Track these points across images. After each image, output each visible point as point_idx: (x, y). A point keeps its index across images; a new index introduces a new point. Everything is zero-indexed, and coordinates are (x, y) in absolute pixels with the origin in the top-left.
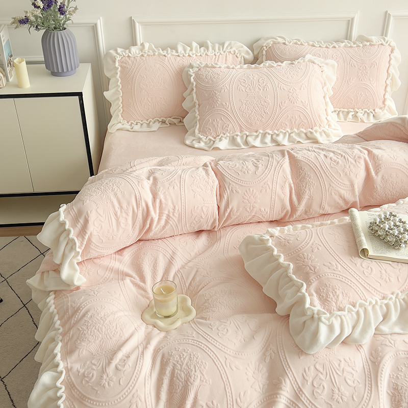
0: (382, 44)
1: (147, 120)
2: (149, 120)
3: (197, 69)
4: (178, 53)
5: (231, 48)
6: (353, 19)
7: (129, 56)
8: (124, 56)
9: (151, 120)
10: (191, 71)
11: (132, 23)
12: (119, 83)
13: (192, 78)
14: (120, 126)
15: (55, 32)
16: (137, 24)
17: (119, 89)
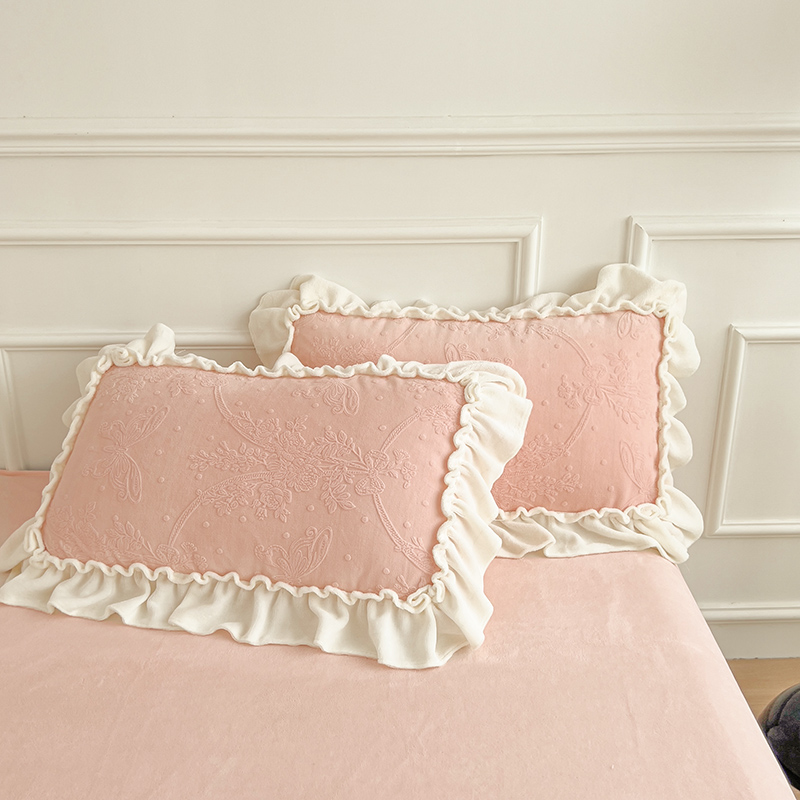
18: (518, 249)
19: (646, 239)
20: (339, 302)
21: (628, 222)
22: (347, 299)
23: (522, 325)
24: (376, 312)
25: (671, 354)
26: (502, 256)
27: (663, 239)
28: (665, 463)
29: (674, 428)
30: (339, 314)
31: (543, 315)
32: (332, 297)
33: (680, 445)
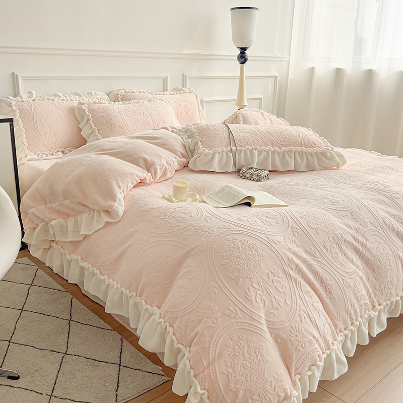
0: (190, 92)
1: (50, 151)
2: (52, 151)
3: (88, 106)
4: (61, 97)
5: (97, 96)
6: (167, 78)
7: (22, 101)
8: (18, 101)
9: (54, 150)
10: (84, 107)
11: (14, 77)
12: (20, 122)
13: (86, 111)
14: (29, 157)
16: (20, 79)
17: (21, 127)
18: (165, 80)
19: (187, 78)
21: (183, 74)
26: (161, 82)
27: (191, 78)
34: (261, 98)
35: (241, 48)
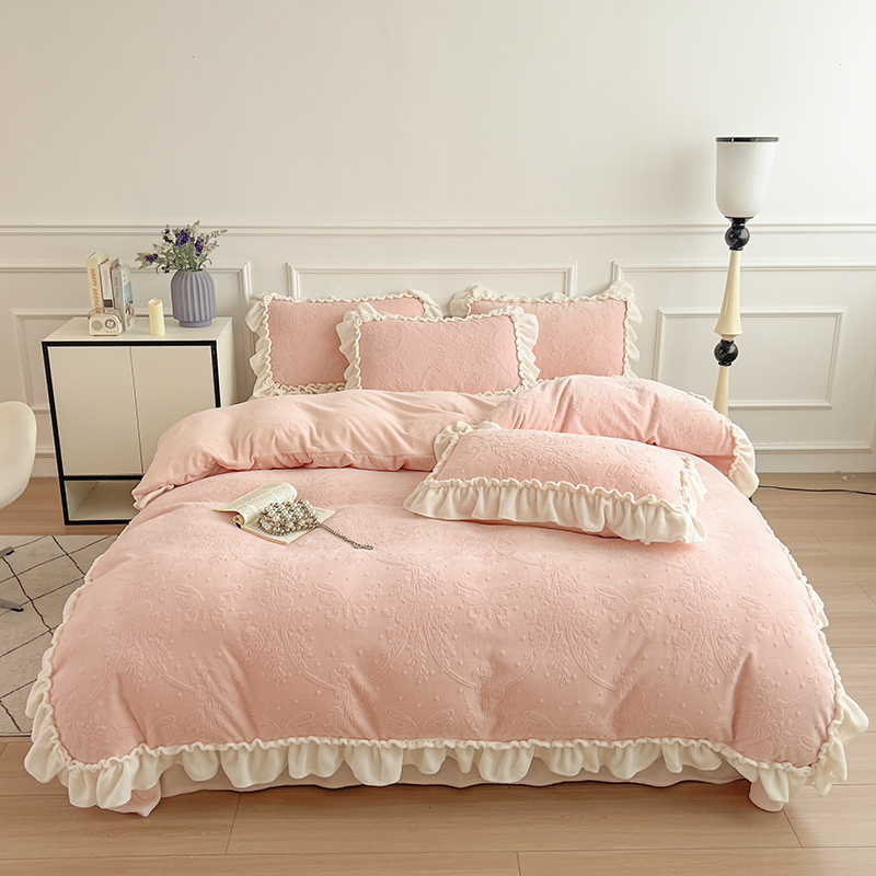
6: (569, 270)
11: (288, 270)
15: (189, 272)
16: (294, 271)
18: (566, 275)
19: (620, 271)
20: (489, 296)
21: (613, 263)
22: (492, 295)
23: (567, 304)
24: (505, 299)
25: (629, 316)
26: (560, 277)
27: (628, 271)
28: (626, 359)
29: (630, 346)
30: (490, 300)
31: (576, 300)
32: (486, 295)
33: (634, 353)
34: (840, 314)
35: (734, 219)
